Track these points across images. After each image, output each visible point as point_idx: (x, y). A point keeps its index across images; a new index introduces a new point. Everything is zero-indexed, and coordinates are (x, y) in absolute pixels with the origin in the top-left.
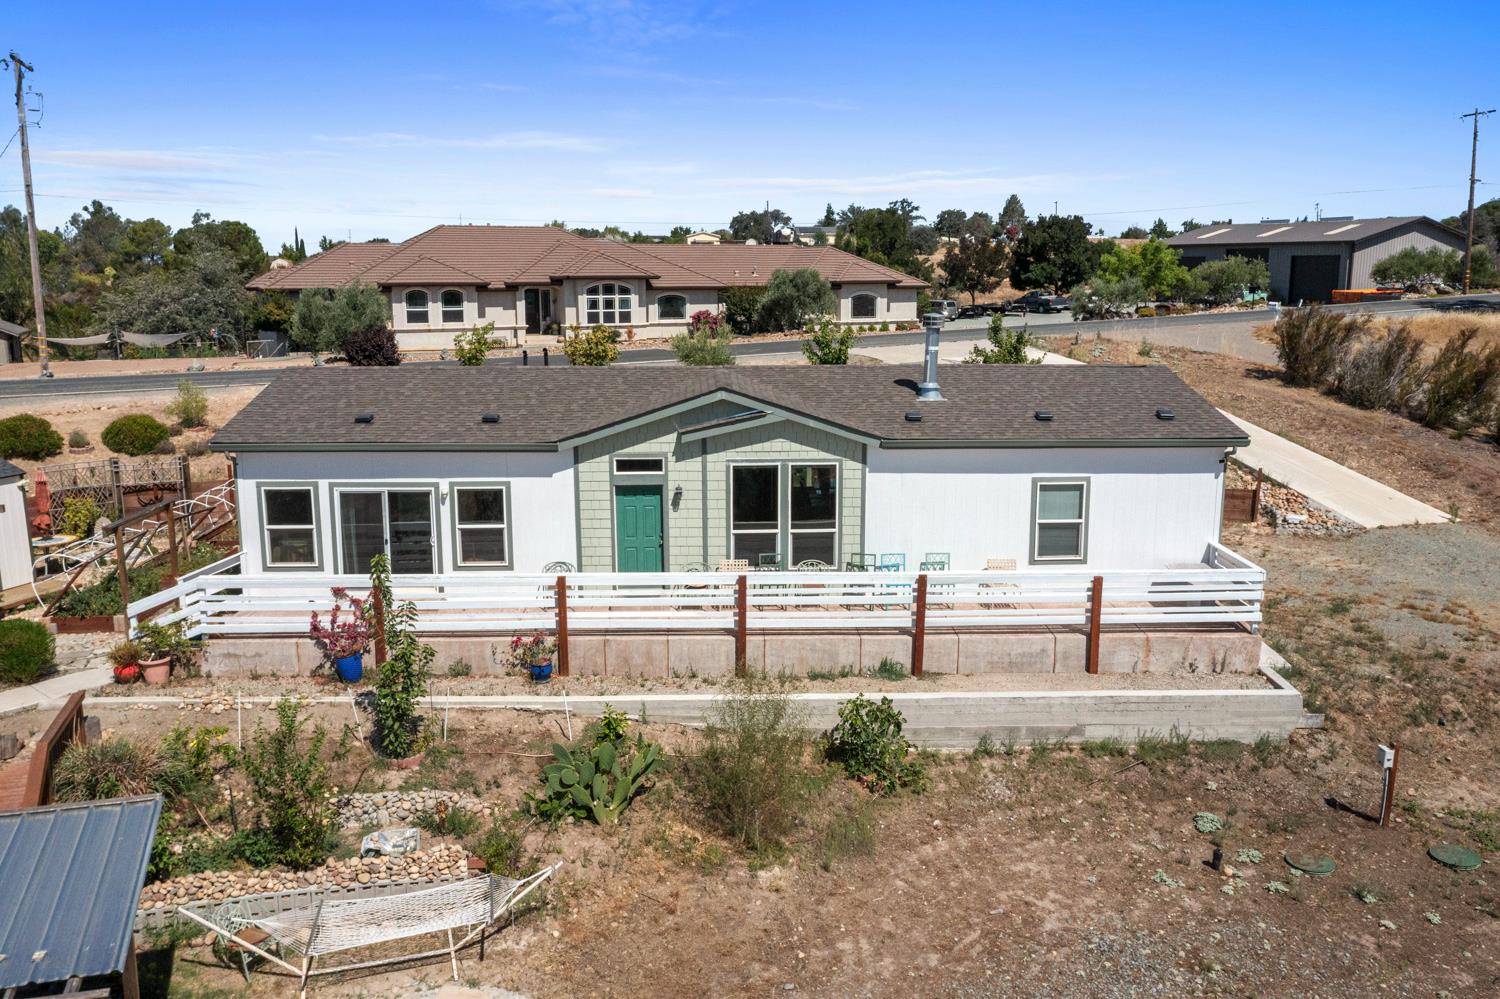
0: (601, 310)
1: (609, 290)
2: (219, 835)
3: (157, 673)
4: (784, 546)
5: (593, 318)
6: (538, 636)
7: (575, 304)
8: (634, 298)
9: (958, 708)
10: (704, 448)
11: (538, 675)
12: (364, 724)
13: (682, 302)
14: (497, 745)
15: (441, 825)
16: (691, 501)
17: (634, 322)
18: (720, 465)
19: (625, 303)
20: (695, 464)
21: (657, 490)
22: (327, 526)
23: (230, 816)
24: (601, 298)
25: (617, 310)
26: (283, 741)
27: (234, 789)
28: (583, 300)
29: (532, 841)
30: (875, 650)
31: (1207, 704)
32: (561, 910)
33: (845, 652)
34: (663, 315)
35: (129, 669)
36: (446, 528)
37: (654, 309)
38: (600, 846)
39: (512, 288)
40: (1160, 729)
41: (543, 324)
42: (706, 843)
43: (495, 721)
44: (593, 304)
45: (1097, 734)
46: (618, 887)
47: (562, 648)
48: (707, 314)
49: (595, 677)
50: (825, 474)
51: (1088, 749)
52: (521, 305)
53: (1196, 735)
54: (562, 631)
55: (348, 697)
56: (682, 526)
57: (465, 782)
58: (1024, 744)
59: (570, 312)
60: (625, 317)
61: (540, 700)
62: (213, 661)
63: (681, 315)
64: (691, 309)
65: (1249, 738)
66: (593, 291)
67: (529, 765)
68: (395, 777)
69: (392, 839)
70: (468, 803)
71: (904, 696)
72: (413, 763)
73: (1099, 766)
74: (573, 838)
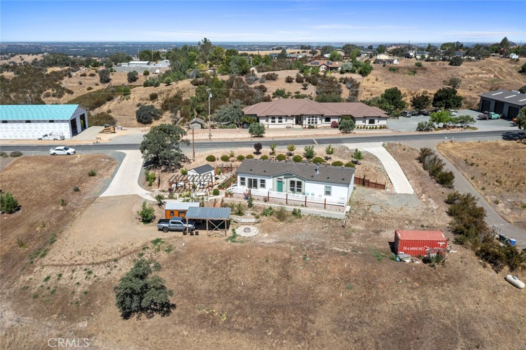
0: (311, 121)
1: (313, 117)
2: (234, 212)
3: (229, 196)
4: (296, 190)
5: (309, 123)
6: (266, 197)
7: (305, 120)
8: (318, 119)
9: (307, 210)
10: (287, 178)
11: (266, 201)
12: (247, 204)
13: (330, 118)
14: (260, 208)
15: (253, 214)
16: (285, 183)
17: (318, 124)
18: (289, 180)
19: (316, 120)
20: (286, 179)
21: (282, 182)
22: (247, 181)
23: (235, 211)
24: (311, 119)
25: (314, 121)
26: (240, 205)
27: (236, 208)
28: (307, 119)
29: (260, 217)
30: (301, 203)
31: (334, 214)
32: (262, 223)
33: (298, 203)
34: (326, 121)
35: (226, 195)
36: (259, 183)
37: (324, 120)
38: (267, 218)
39: (293, 116)
40: (329, 216)
41: (299, 122)
42: (277, 219)
43: (260, 205)
44: (309, 120)
45: (322, 215)
46: (267, 222)
47: (268, 198)
48: (335, 122)
49: (272, 202)
50: (301, 182)
51: (321, 217)
52: (295, 119)
53: (333, 217)
54: (268, 197)
55: (246, 201)
56: (284, 186)
57: (256, 211)
58: (314, 215)
59: (304, 121)
60: (316, 123)
61: (265, 204)
62: (234, 195)
63: (330, 121)
64: (332, 120)
65: (339, 218)
66: (309, 117)
67: (262, 210)
68: (250, 209)
69: (249, 215)
70: (256, 213)
71: (301, 209)
72: (251, 208)
73: (321, 219)
74: (264, 217)
